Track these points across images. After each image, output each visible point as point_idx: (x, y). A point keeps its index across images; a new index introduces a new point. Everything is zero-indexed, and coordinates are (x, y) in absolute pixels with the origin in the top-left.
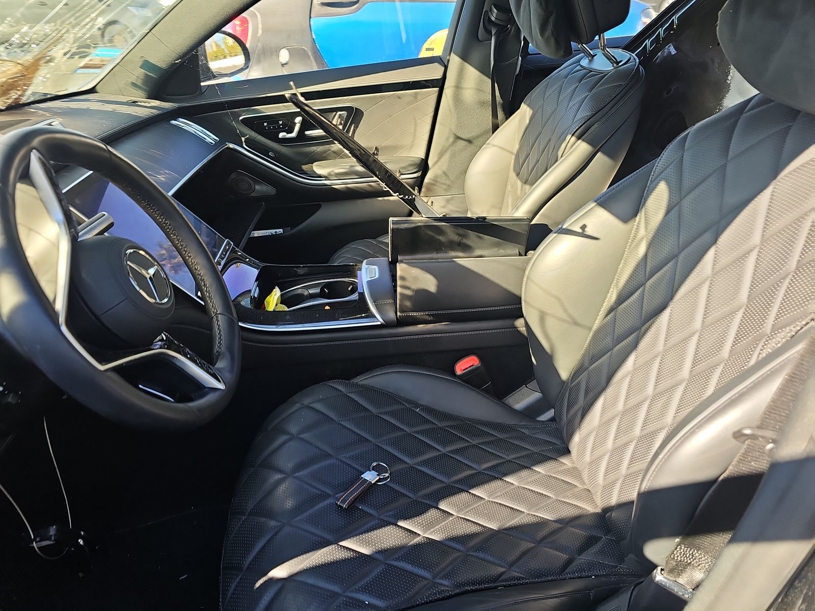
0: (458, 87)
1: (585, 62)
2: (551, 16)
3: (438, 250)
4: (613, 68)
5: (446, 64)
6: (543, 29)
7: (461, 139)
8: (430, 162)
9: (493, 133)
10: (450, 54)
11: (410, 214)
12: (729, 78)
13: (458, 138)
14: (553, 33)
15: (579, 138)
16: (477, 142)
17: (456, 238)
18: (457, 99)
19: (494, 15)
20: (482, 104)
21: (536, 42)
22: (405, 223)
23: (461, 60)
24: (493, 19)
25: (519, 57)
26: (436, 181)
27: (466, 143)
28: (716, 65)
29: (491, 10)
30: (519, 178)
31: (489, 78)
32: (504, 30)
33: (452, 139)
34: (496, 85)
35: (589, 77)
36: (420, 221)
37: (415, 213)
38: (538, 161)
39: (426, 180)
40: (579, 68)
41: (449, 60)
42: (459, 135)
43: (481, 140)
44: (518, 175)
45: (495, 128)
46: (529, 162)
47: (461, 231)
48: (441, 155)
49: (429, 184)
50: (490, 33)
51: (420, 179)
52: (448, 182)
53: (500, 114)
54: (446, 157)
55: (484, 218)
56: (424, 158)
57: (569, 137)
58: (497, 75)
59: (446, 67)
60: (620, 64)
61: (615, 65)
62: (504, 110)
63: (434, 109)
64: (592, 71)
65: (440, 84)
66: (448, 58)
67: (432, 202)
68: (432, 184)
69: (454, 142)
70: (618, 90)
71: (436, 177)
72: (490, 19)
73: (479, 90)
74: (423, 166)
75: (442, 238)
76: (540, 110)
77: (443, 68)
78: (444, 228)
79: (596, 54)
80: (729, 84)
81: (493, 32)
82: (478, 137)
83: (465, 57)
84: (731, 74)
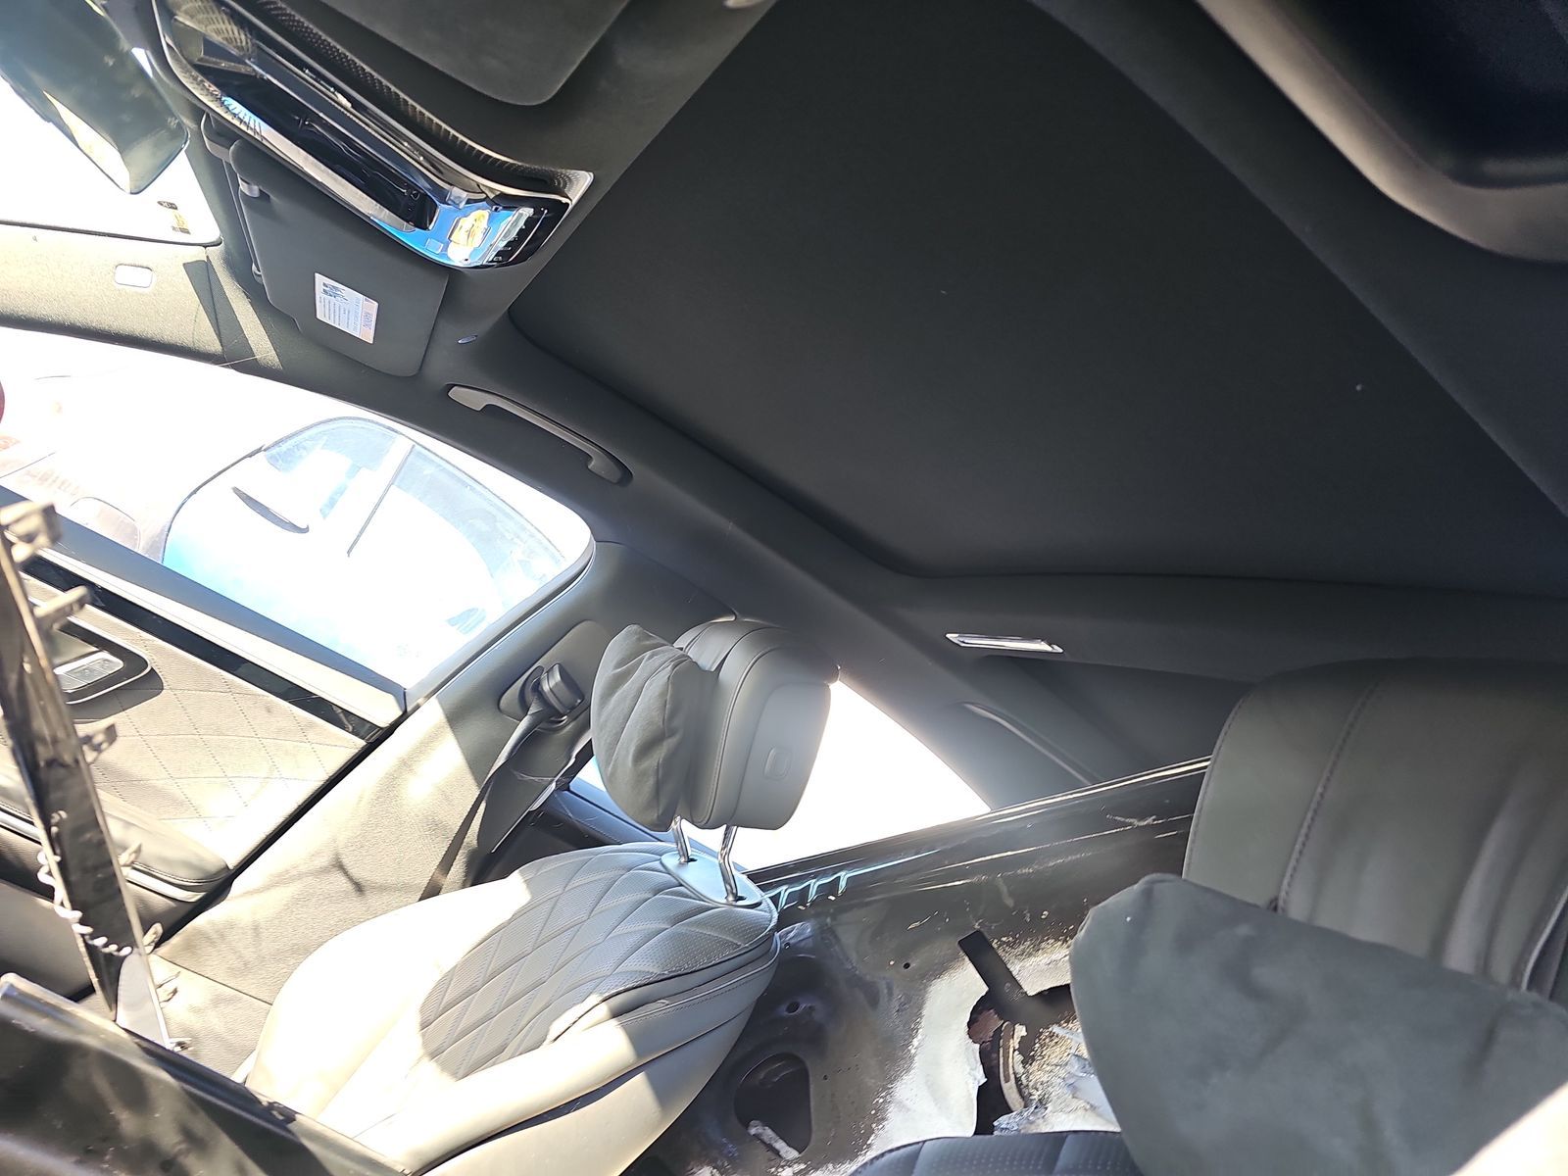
0: (406, 764)
1: (671, 861)
2: (670, 737)
3: (88, 1152)
4: (724, 901)
5: (409, 709)
6: (645, 750)
7: (346, 873)
8: (238, 885)
9: (420, 900)
10: (429, 697)
11: (81, 993)
12: (915, 1042)
13: (340, 866)
14: (658, 769)
15: (616, 1014)
16: (373, 900)
17: (168, 1138)
18: (391, 785)
19: (551, 683)
20: (435, 826)
21: (615, 768)
22: (46, 1015)
23: (445, 720)
24: (546, 687)
25: (551, 782)
26: (222, 936)
27: (349, 886)
28: (895, 1005)
29: (550, 671)
30: (423, 1035)
31: (479, 785)
32: (552, 719)
33: (324, 861)
34: (483, 806)
35: (672, 893)
36: (96, 1031)
37: (99, 997)
38: (488, 1018)
39: (201, 921)
40: (656, 864)
41: (418, 707)
42: (346, 861)
43: (386, 897)
44: (424, 1025)
45: (432, 891)
46: (466, 1008)
47: (201, 1124)
48: (280, 880)
49: (201, 934)
50: (525, 708)
51: (188, 908)
52: (249, 954)
53: (458, 868)
54: (284, 894)
55: (290, 1116)
56: (231, 867)
57: (594, 999)
58: (497, 789)
59: (405, 716)
60: (740, 903)
61: (731, 898)
62: (469, 864)
63: (327, 777)
64: (681, 885)
65: (375, 737)
66: (420, 701)
67: (175, 992)
68: (208, 938)
69: (324, 871)
70: (728, 953)
71: (231, 926)
72: (538, 684)
73: (445, 795)
74: (217, 886)
75: (127, 1122)
76: (547, 907)
77: (400, 713)
78: (154, 1092)
79: (695, 861)
80: (912, 1058)
81: (533, 710)
82: (383, 889)
83: (456, 717)
84: (919, 1037)
